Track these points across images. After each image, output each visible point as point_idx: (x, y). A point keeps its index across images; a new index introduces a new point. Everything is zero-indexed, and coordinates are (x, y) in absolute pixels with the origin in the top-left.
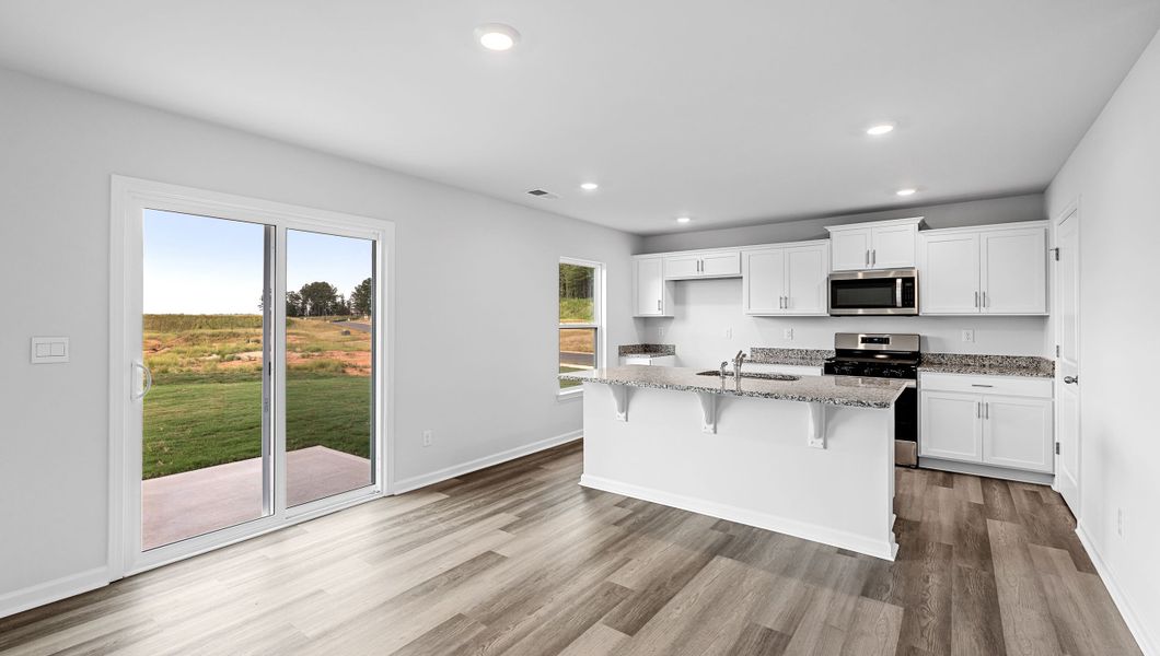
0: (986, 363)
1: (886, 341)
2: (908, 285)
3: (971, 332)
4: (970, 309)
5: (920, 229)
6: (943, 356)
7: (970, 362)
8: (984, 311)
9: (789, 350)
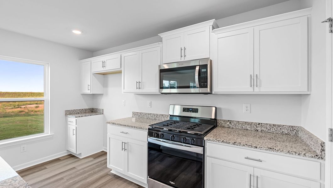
0: (259, 129)
1: (196, 111)
2: (203, 70)
3: (249, 105)
4: (246, 89)
5: (213, 28)
6: (230, 122)
7: (248, 127)
8: (257, 90)
9: (149, 114)
